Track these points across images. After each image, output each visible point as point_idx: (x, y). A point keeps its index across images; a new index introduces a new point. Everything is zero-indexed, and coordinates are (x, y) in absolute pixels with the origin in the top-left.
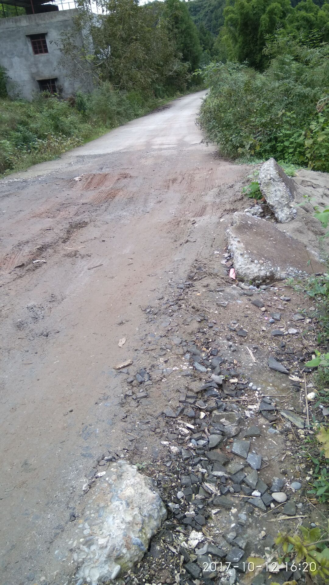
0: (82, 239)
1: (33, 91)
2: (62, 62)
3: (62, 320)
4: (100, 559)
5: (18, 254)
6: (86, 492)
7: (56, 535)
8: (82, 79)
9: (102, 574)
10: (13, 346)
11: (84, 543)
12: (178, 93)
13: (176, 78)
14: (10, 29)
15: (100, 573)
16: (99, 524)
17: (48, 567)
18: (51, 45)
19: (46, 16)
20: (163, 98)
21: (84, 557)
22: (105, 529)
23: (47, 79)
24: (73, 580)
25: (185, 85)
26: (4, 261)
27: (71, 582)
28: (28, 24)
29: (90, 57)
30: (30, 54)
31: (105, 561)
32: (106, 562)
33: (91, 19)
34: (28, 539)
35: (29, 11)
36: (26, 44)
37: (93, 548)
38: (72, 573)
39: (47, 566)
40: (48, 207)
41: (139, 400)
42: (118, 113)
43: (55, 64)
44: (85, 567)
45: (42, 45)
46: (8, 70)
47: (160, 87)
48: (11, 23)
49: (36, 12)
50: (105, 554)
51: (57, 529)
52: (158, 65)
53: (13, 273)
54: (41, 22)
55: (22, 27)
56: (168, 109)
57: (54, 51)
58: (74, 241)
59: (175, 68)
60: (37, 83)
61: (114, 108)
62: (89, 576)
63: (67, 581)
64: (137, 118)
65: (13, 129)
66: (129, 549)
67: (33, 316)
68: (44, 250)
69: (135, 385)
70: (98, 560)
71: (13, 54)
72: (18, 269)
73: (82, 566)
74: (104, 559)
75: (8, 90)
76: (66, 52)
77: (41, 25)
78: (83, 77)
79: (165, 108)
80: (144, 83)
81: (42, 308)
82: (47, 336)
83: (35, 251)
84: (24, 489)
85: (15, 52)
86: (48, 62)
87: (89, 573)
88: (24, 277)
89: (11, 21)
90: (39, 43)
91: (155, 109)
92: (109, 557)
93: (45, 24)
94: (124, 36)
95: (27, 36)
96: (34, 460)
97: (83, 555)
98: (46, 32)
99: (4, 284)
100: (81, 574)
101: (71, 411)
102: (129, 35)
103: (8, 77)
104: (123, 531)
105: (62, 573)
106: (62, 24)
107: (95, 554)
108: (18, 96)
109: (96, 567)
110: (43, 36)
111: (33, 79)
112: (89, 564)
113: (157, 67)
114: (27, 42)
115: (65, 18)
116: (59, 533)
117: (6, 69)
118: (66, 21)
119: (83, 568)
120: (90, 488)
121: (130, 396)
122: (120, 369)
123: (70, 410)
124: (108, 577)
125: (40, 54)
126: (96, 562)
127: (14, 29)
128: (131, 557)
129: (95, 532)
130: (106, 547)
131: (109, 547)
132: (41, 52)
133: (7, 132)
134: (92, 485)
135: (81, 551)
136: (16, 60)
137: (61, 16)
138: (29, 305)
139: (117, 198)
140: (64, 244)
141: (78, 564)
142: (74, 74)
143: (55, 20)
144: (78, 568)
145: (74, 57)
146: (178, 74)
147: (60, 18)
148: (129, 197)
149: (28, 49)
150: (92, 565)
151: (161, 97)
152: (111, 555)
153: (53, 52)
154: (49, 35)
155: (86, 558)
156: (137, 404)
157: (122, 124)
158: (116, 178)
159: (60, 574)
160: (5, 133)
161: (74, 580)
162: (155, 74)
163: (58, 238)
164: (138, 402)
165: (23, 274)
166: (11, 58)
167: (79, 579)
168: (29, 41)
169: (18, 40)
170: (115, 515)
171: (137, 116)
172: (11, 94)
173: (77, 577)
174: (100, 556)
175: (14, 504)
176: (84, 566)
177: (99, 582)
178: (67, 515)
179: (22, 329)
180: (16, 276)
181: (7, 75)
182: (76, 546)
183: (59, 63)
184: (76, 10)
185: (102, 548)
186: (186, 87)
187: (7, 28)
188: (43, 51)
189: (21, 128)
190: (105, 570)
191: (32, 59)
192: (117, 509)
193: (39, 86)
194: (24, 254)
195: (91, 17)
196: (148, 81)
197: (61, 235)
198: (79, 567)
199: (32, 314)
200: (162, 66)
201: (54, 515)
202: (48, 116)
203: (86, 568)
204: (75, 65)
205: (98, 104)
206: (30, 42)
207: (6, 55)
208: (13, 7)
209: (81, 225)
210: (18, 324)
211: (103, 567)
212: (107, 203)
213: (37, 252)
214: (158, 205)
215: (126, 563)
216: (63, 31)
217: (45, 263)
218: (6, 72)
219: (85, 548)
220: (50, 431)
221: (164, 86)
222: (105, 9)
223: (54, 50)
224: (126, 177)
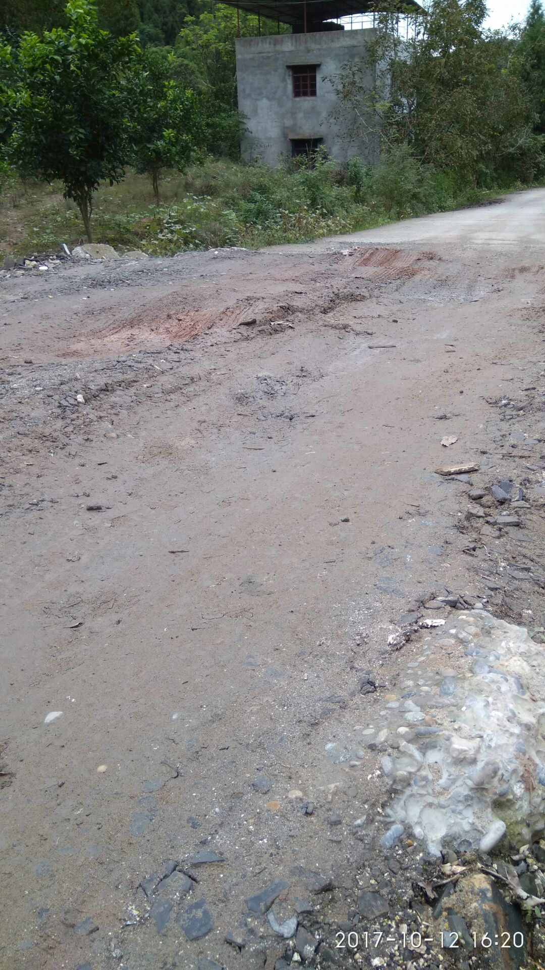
0: (355, 313)
1: (282, 153)
2: (334, 113)
3: (319, 401)
4: (453, 791)
5: (245, 310)
6: (397, 648)
7: (326, 713)
8: (363, 143)
9: (455, 829)
10: (227, 422)
11: (410, 737)
12: (519, 183)
13: (519, 160)
14: (264, 54)
15: (450, 826)
16: (448, 706)
17: (308, 772)
18: (323, 83)
19: (324, 38)
20: (490, 189)
21: (412, 770)
22: (465, 722)
23: (306, 138)
24: (378, 818)
25: (534, 171)
26: (222, 316)
27: (372, 821)
28: (293, 48)
29: (382, 106)
30: (288, 97)
31: (468, 798)
32: (468, 801)
33: (396, 45)
34: (255, 709)
35: (297, 30)
36: (284, 80)
37: (433, 756)
38: (377, 801)
39: (305, 771)
40: (297, 274)
41: (501, 526)
42: (415, 196)
43: (324, 114)
44: (412, 796)
45: (308, 83)
46: (249, 119)
47: (488, 171)
48: (268, 45)
49: (309, 31)
50: (470, 778)
51: (327, 701)
52: (494, 129)
53: (234, 331)
54: (314, 46)
55: (283, 52)
56: (497, 205)
57: (326, 94)
58: (341, 313)
59: (520, 142)
60: (290, 144)
61: (410, 187)
62: (419, 823)
63: (363, 814)
64: (442, 211)
65: (244, 197)
66: (530, 789)
67: (266, 390)
68: (291, 313)
69: (489, 503)
70: (445, 789)
71: (261, 94)
72: (244, 328)
73: (402, 792)
74: (465, 792)
75: (243, 149)
76: (345, 97)
77: (313, 51)
78: (366, 140)
79: (492, 202)
80: (465, 156)
81: (281, 382)
82: (291, 419)
83: (275, 309)
84: (245, 620)
85: (264, 91)
86: (314, 111)
87: (420, 817)
88: (253, 340)
89: (268, 41)
90: (305, 79)
91: (475, 202)
92: (480, 788)
93: (319, 49)
94: (447, 76)
95: (288, 67)
96: (268, 579)
97: (408, 765)
98: (319, 63)
99: (218, 343)
100: (397, 812)
101: (346, 520)
102: (455, 76)
103: (246, 130)
104: (514, 740)
105: (351, 792)
106: (346, 51)
107: (438, 773)
108: (256, 161)
109: (441, 806)
110: (313, 69)
111: (285, 135)
112: (423, 792)
113: (492, 133)
114: (287, 77)
115: (354, 42)
116: (333, 710)
117: (245, 117)
118: (354, 46)
119: (404, 797)
120: (408, 641)
121: (479, 517)
122: (450, 474)
123: (343, 518)
124: (470, 844)
125: (302, 98)
126: (441, 794)
127: (270, 55)
128: (531, 815)
129: (439, 722)
130: (474, 761)
131: (480, 765)
132: (305, 94)
133: (234, 201)
134: (413, 637)
135: (404, 753)
136: (264, 103)
137: (347, 39)
138: (260, 375)
139: (418, 277)
140: (323, 315)
141: (395, 782)
142: (351, 135)
143: (337, 45)
144: (393, 793)
145: (356, 105)
146: (523, 153)
147: (347, 42)
148: (439, 279)
149: (285, 89)
150: (430, 799)
151: (487, 187)
152: (486, 786)
153: (324, 96)
154: (323, 67)
155: (415, 774)
156: (497, 533)
157: (416, 215)
158: (415, 258)
159: (345, 793)
160: (231, 202)
161: (382, 819)
162: (485, 143)
163: (313, 305)
164: (500, 530)
165: (252, 336)
166: (256, 100)
167: (393, 822)
168: (289, 75)
169: (273, 73)
170: (490, 699)
171: (443, 209)
172: (245, 156)
173: (389, 816)
174: (454, 781)
175: (222, 642)
176: (408, 792)
177: (443, 846)
178: (353, 681)
179: (244, 404)
180: (239, 336)
181: (245, 127)
182: (386, 741)
183: (330, 115)
184: (373, 31)
185: (462, 761)
186: (532, 176)
187: (260, 53)
188: (309, 93)
189: (258, 196)
190: (466, 820)
191: (289, 105)
192: (494, 687)
193: (291, 148)
194: (256, 311)
195: (397, 42)
196: (472, 154)
197: (321, 303)
198: (396, 791)
199: (263, 387)
200: (501, 133)
201: (318, 677)
202: (304, 182)
203: (412, 799)
204: (355, 120)
205: (383, 179)
206: (291, 78)
207: (249, 95)
208: (275, 24)
209: (353, 298)
210: (239, 396)
211: (460, 813)
212: (399, 281)
213: (278, 311)
214: (495, 295)
215: (517, 823)
216: (346, 63)
217: (292, 328)
218: (244, 121)
219: (413, 749)
220: (301, 542)
221: (495, 170)
222: (422, 31)
223: (327, 92)
224: (432, 259)
